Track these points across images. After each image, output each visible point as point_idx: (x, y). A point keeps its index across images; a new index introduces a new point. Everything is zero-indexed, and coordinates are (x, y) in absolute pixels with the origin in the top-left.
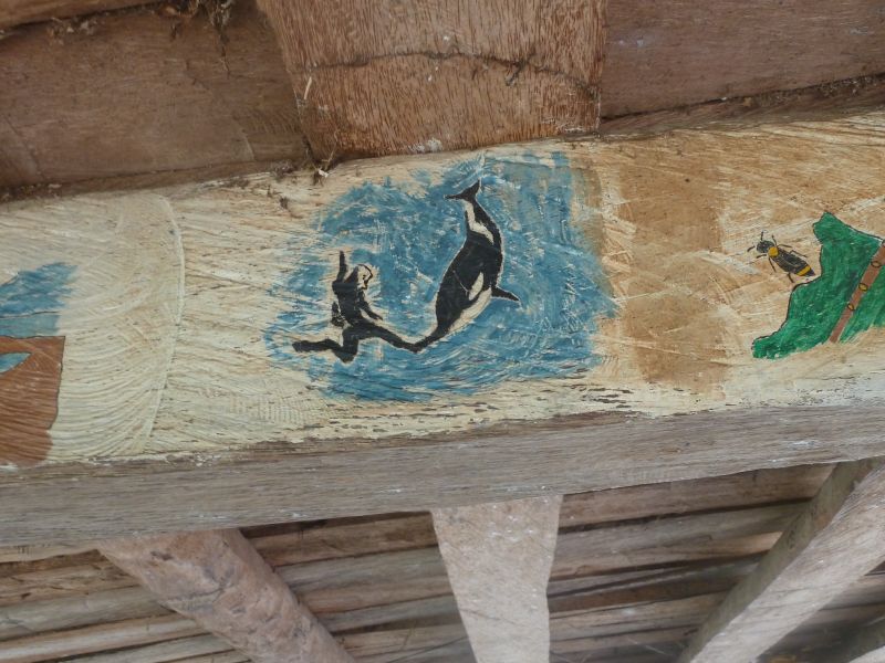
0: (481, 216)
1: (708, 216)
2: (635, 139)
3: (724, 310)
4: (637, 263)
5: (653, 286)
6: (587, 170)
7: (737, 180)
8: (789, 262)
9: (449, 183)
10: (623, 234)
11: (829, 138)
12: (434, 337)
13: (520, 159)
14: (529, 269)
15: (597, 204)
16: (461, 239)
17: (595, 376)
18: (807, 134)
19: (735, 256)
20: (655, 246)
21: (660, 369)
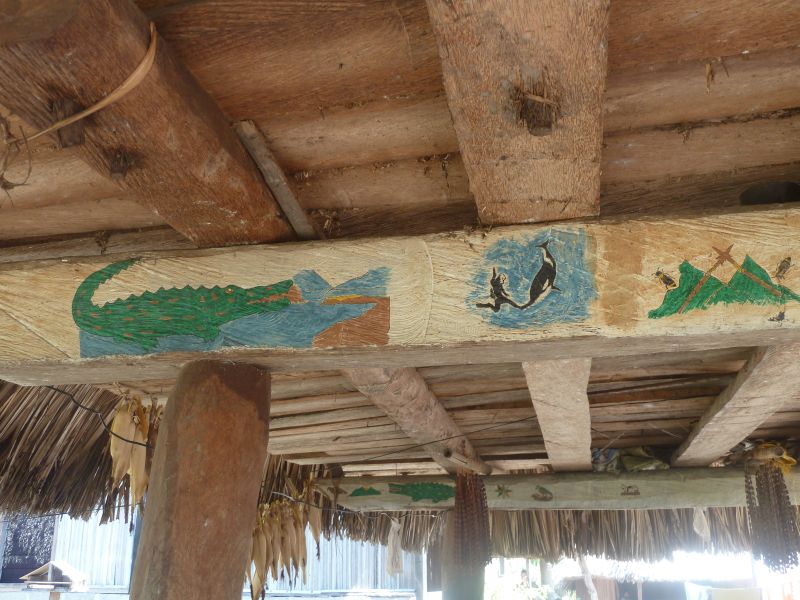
0: (549, 255)
1: (638, 259)
2: (613, 224)
3: (640, 299)
4: (608, 278)
5: (615, 288)
6: (592, 237)
7: (652, 244)
8: (668, 281)
9: (537, 240)
10: (604, 265)
11: (692, 227)
12: (528, 305)
13: (565, 231)
14: (566, 278)
15: (595, 252)
16: (541, 265)
17: (589, 322)
18: (683, 225)
19: (646, 277)
20: (616, 271)
21: (612, 321)
